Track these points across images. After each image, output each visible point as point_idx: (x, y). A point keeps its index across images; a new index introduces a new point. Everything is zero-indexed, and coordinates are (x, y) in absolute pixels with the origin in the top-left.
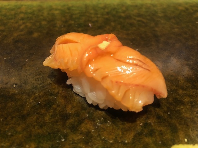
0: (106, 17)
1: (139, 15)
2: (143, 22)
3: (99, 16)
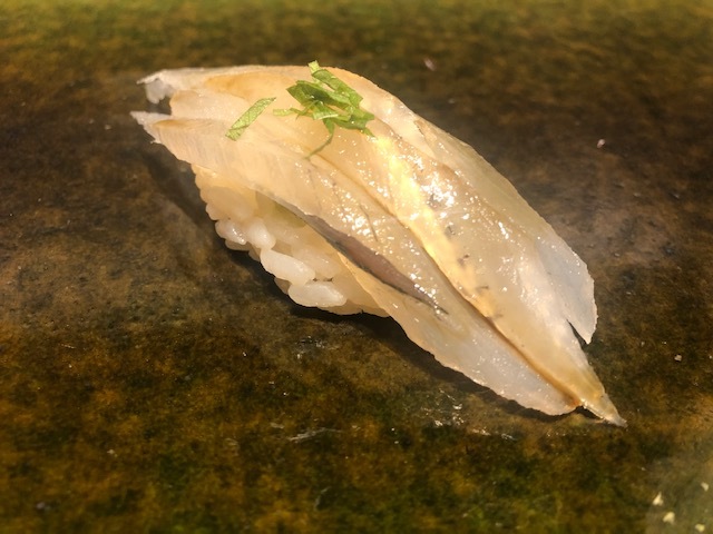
2: (597, 58)
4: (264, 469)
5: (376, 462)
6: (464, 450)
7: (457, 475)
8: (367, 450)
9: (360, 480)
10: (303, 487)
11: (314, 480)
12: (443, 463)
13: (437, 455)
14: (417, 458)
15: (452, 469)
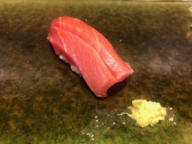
0: (100, 14)
1: (127, 14)
3: (94, 13)
4: (16, 104)
5: (39, 105)
6: (59, 104)
7: (55, 109)
8: (38, 102)
9: (34, 108)
10: (22, 108)
11: (25, 107)
12: (53, 106)
13: (53, 105)
14: (48, 105)
15: (55, 108)
